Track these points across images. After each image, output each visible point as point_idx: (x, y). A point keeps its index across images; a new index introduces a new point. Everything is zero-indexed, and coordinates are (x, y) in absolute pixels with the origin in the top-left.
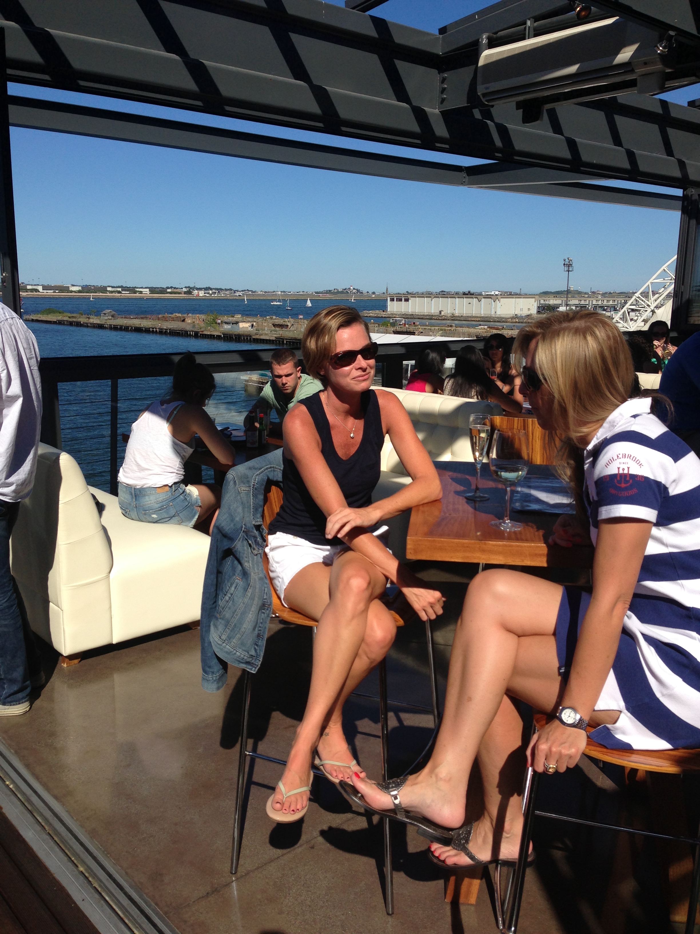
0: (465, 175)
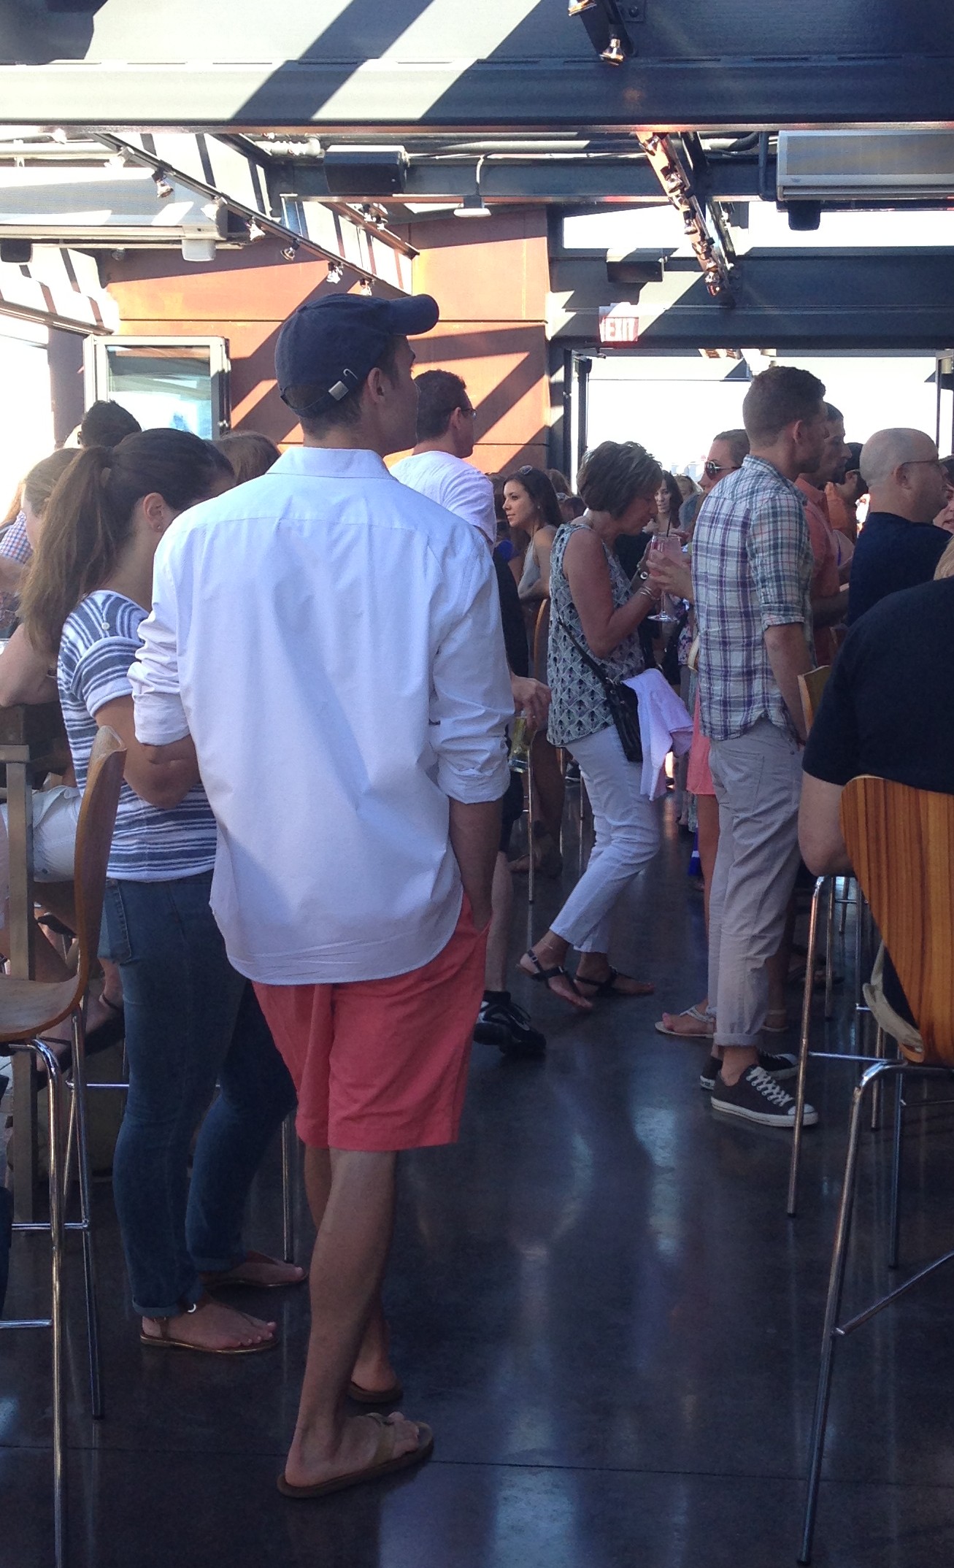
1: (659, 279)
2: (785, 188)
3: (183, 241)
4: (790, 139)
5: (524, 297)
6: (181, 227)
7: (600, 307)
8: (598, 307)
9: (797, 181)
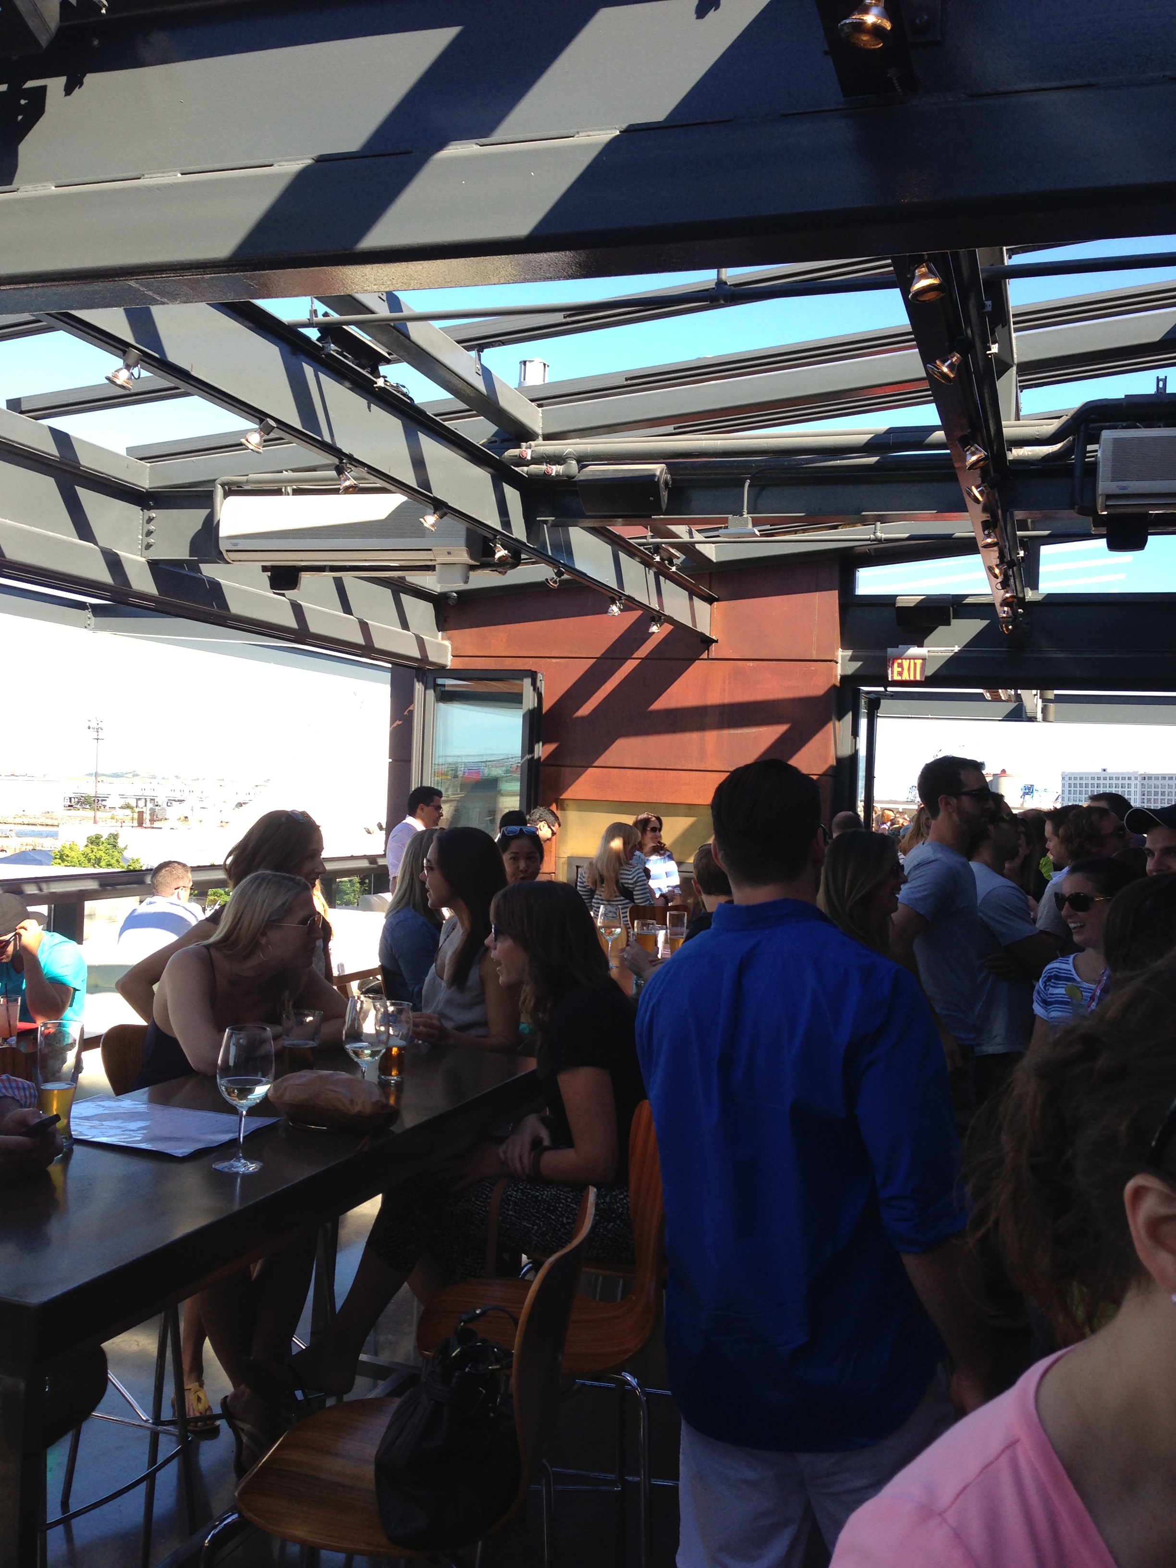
0: (90, 615)
1: (949, 624)
2: (1109, 497)
3: (437, 566)
4: (1116, 441)
5: (815, 639)
6: (430, 550)
7: (888, 649)
8: (886, 649)
9: (1124, 488)
